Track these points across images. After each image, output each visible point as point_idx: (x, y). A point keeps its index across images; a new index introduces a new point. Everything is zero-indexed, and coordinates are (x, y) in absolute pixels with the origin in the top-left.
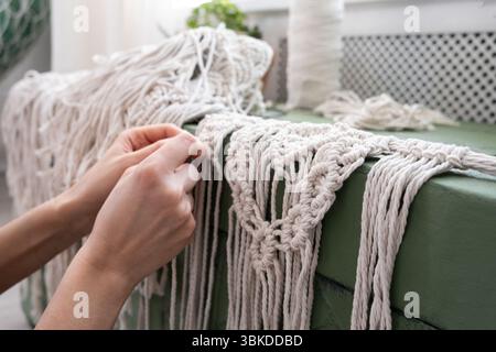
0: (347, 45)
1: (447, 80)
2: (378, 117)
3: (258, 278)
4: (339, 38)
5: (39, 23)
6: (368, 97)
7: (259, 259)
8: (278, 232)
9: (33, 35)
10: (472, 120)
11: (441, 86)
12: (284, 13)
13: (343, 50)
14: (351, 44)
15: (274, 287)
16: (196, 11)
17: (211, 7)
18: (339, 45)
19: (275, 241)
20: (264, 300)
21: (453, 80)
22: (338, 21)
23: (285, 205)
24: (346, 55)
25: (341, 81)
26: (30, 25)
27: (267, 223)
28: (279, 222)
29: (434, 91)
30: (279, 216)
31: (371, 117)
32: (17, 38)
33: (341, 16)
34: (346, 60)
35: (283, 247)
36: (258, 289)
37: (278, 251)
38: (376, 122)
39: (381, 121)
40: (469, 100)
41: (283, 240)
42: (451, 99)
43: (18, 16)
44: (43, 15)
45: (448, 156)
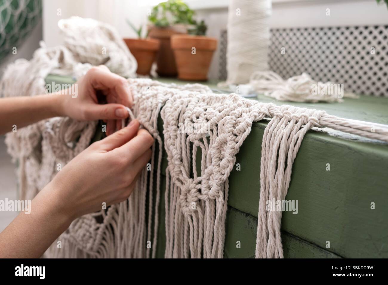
0: (274, 35)
1: (353, 63)
2: (298, 92)
3: (186, 220)
4: (268, 29)
5: (34, 18)
6: (291, 77)
7: (187, 206)
8: (199, 186)
9: (29, 27)
10: (372, 94)
11: (347, 67)
12: (224, 10)
13: (271, 39)
14: (277, 35)
15: (198, 227)
16: (156, 9)
17: (168, 6)
18: (267, 35)
19: (197, 193)
20: (191, 237)
21: (357, 63)
22: (267, 16)
23: (202, 167)
24: (273, 43)
25: (269, 63)
26: (26, 19)
27: (191, 179)
28: (199, 179)
29: (342, 72)
30: (199, 175)
31: (293, 92)
32: (16, 30)
33: (269, 12)
34: (273, 47)
35: (203, 197)
36: (186, 228)
37: (200, 200)
38: (297, 96)
39: (301, 95)
40: (369, 78)
41: (203, 192)
42: (355, 77)
43: (17, 13)
44: (36, 12)
45: (310, 118)
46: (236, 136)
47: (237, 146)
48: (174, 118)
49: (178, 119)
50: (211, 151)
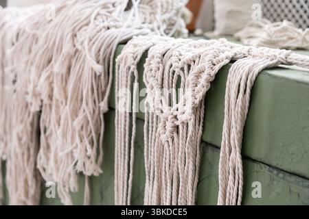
7: (165, 133)
8: (176, 113)
19: (174, 119)
37: (178, 127)
41: (178, 118)
45: (278, 56)
46: (214, 65)
47: (213, 73)
48: (161, 52)
49: (164, 55)
50: (189, 78)
